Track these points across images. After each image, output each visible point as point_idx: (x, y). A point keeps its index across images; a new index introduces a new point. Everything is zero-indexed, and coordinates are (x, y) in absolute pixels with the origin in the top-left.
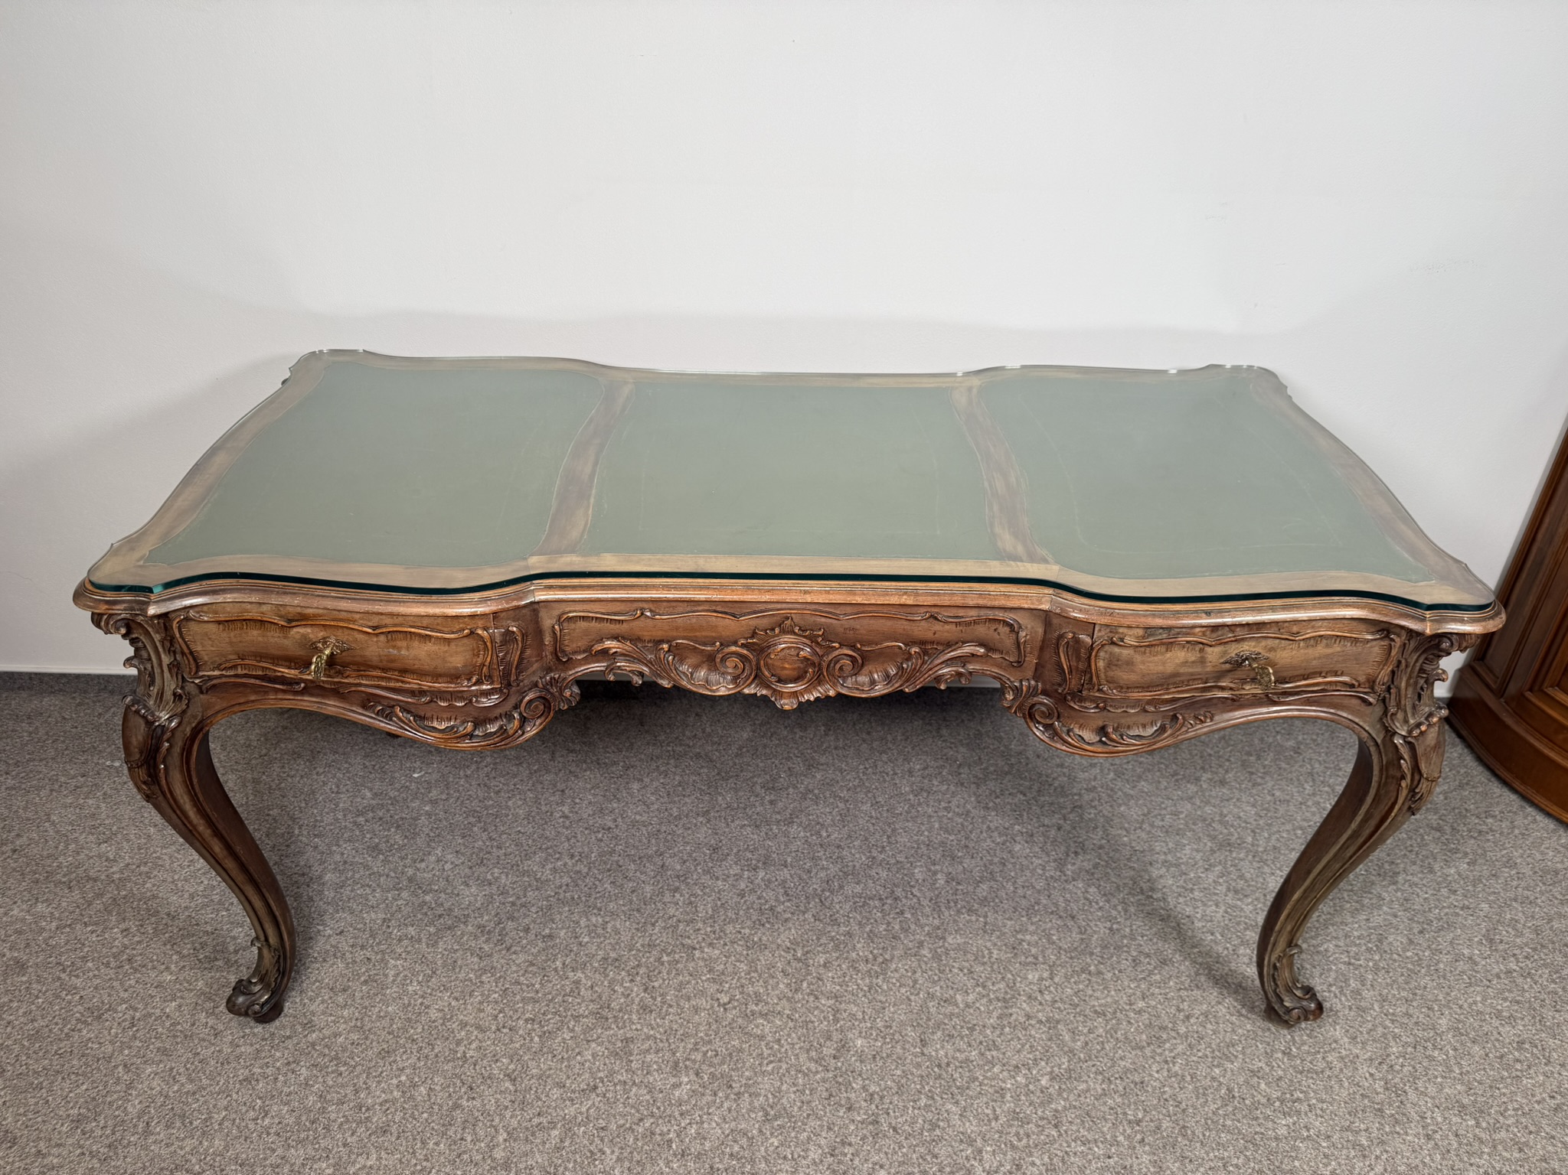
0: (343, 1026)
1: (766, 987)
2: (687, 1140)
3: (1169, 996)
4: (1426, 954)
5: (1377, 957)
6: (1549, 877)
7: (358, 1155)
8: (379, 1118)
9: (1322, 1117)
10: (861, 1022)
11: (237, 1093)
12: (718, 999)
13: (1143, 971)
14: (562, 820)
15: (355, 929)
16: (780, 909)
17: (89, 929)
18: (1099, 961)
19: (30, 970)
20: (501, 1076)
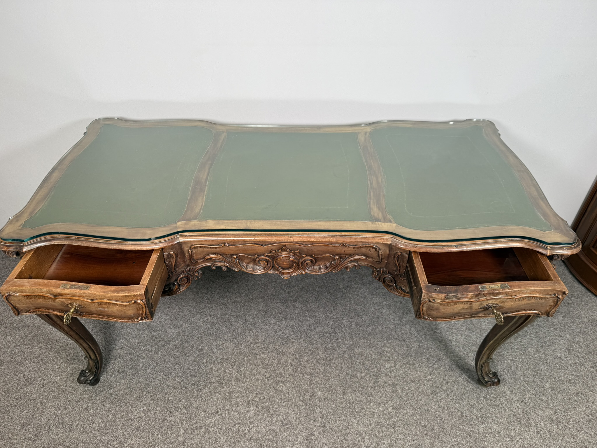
0: (122, 387)
1: (284, 370)
2: (252, 433)
3: (440, 374)
4: (543, 356)
5: (523, 357)
6: (594, 323)
7: (128, 439)
8: (135, 424)
9: (497, 424)
10: (320, 385)
11: (83, 414)
12: (265, 376)
13: (431, 363)
14: (207, 300)
15: (127, 347)
16: (290, 338)
17: (26, 347)
18: (414, 359)
19: (5, 364)
20: (182, 407)
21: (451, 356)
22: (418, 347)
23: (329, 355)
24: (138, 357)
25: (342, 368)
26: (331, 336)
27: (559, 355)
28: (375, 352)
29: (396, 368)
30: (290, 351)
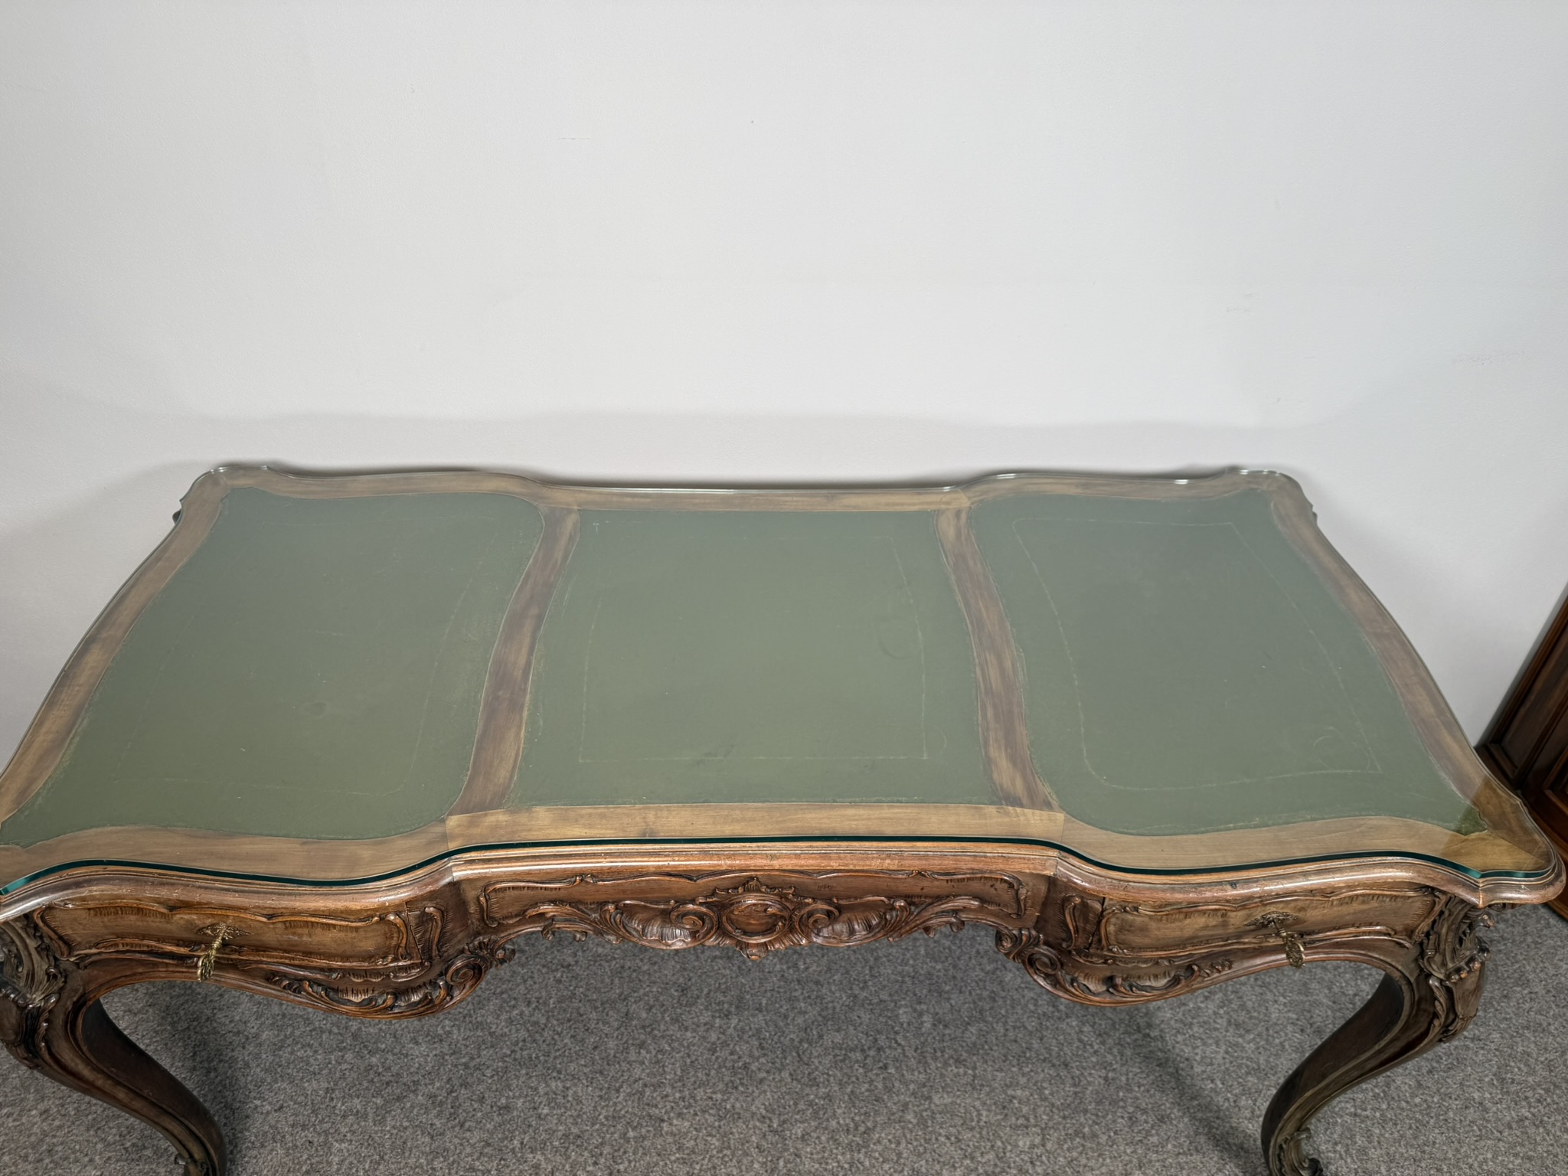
15: (295, 1103)
21: (1194, 1107)
22: (1102, 1082)
23: (863, 1117)
24: (326, 1135)
25: (899, 1155)
26: (865, 1058)
27: (1476, 1095)
28: (988, 1102)
29: (1047, 1150)
30: (753, 1108)
